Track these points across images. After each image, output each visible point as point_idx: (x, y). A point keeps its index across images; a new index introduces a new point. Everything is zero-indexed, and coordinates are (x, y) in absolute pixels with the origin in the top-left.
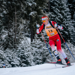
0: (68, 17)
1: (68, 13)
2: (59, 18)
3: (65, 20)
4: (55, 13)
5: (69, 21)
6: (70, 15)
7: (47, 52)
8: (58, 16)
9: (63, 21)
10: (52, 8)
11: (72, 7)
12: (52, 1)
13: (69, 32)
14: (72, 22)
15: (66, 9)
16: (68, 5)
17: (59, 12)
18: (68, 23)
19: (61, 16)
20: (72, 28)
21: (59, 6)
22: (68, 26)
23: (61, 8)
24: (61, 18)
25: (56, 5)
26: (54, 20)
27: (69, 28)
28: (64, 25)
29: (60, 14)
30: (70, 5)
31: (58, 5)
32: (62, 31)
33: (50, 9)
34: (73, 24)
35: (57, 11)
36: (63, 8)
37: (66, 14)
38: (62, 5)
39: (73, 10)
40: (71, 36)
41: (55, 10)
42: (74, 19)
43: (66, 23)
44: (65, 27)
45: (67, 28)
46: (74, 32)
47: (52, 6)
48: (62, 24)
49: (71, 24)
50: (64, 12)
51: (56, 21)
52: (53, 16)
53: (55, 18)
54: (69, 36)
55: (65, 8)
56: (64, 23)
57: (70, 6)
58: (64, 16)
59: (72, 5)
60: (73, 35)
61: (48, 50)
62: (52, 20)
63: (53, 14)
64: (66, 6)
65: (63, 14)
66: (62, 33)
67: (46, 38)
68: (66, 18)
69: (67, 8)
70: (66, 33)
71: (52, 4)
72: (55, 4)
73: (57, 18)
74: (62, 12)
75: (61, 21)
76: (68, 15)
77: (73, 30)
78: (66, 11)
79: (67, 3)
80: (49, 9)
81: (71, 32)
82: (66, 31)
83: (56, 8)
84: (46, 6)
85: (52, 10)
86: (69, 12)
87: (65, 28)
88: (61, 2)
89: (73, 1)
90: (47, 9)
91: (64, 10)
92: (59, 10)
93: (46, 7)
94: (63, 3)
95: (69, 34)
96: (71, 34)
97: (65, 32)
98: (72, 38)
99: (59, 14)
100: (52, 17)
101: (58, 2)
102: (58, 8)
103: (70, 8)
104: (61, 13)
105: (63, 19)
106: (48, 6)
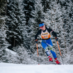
0: (23, 22)
1: (23, 18)
2: (14, 22)
3: (20, 25)
4: (11, 18)
5: (24, 26)
6: (25, 20)
7: (1, 53)
8: (13, 20)
9: (18, 26)
10: (9, 12)
11: (27, 13)
12: (9, 6)
13: (23, 36)
14: (26, 28)
15: (21, 15)
16: (25, 11)
17: (15, 16)
18: (23, 28)
19: (17, 21)
20: (26, 33)
21: (16, 11)
22: (22, 30)
23: (17, 13)
24: (16, 23)
25: (13, 10)
26: (10, 23)
27: (23, 33)
28: (18, 30)
29: (16, 19)
30: (26, 10)
31: (14, 10)
32: (16, 35)
33: (7, 12)
34: (27, 30)
35: (13, 15)
36: (20, 13)
37: (21, 19)
38: (19, 10)
39: (29, 16)
40: (24, 41)
41: (12, 14)
42: (28, 25)
43: (21, 28)
44: (19, 31)
45: (21, 33)
46: (27, 37)
47: (8, 10)
48: (17, 28)
49: (25, 30)
50: (20, 17)
51: (11, 25)
52: (9, 19)
53: (10, 21)
54: (22, 40)
55: (21, 13)
56: (19, 27)
57: (26, 12)
58: (20, 21)
59: (28, 11)
60: (26, 40)
61: (1, 51)
62: (8, 23)
63: (9, 18)
64: (22, 11)
65: (19, 18)
66: (16, 37)
67: (1, 40)
68: (21, 23)
69: (23, 14)
70: (20, 37)
71: (9, 8)
72: (12, 8)
73: (13, 22)
74: (18, 17)
75: (16, 25)
76: (23, 20)
77: (27, 35)
78: (21, 16)
79: (23, 9)
80: (5, 12)
81: (24, 37)
82: (20, 35)
83: (12, 12)
84: (3, 9)
85: (8, 14)
86: (25, 18)
87: (20, 33)
88: (18, 7)
89: (30, 8)
90: (4, 12)
91: (20, 15)
92: (15, 14)
93: (3, 11)
94: (20, 8)
95: (23, 39)
96: (25, 39)
97: (18, 36)
98: (25, 43)
99: (14, 18)
100: (7, 21)
101: (15, 7)
102: (15, 13)
103: (26, 14)
104: (16, 17)
105: (18, 23)
106: (5, 9)
